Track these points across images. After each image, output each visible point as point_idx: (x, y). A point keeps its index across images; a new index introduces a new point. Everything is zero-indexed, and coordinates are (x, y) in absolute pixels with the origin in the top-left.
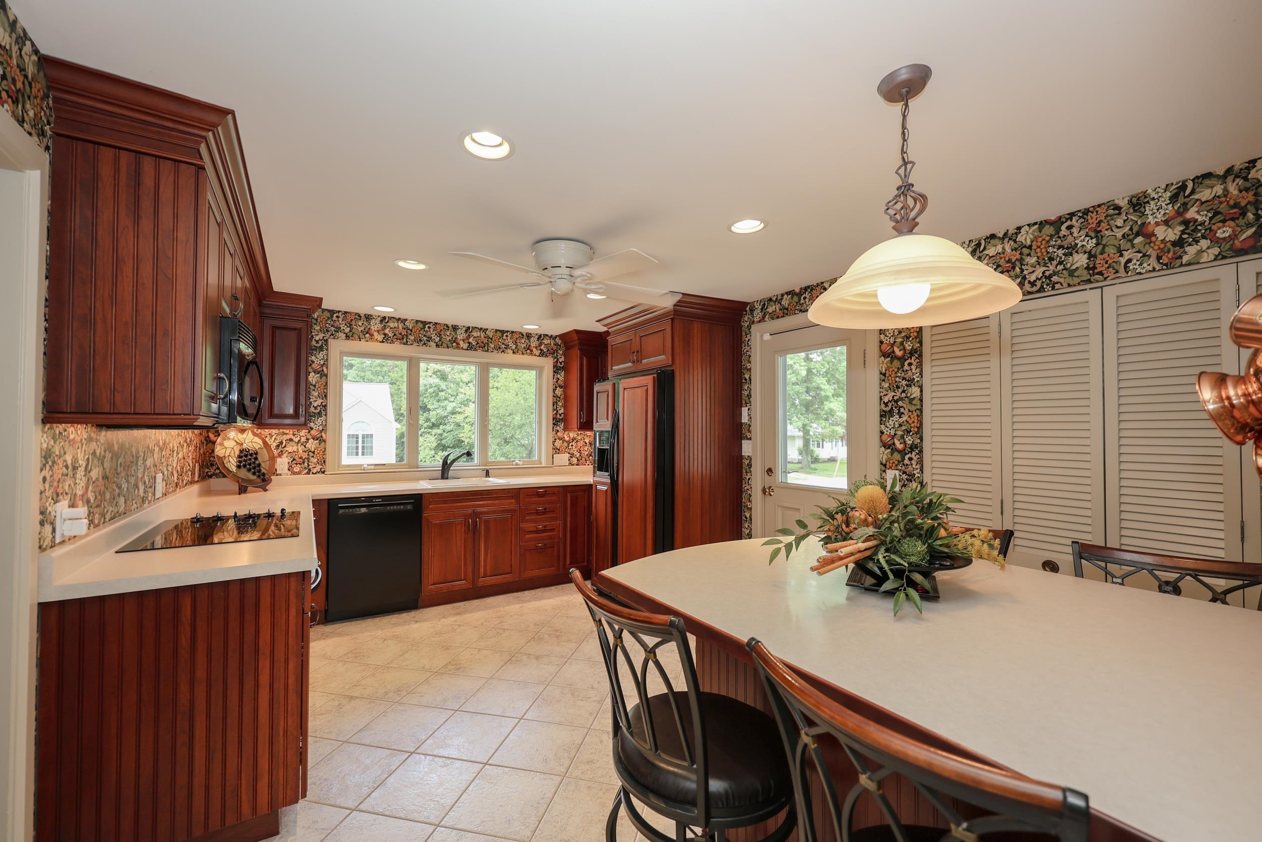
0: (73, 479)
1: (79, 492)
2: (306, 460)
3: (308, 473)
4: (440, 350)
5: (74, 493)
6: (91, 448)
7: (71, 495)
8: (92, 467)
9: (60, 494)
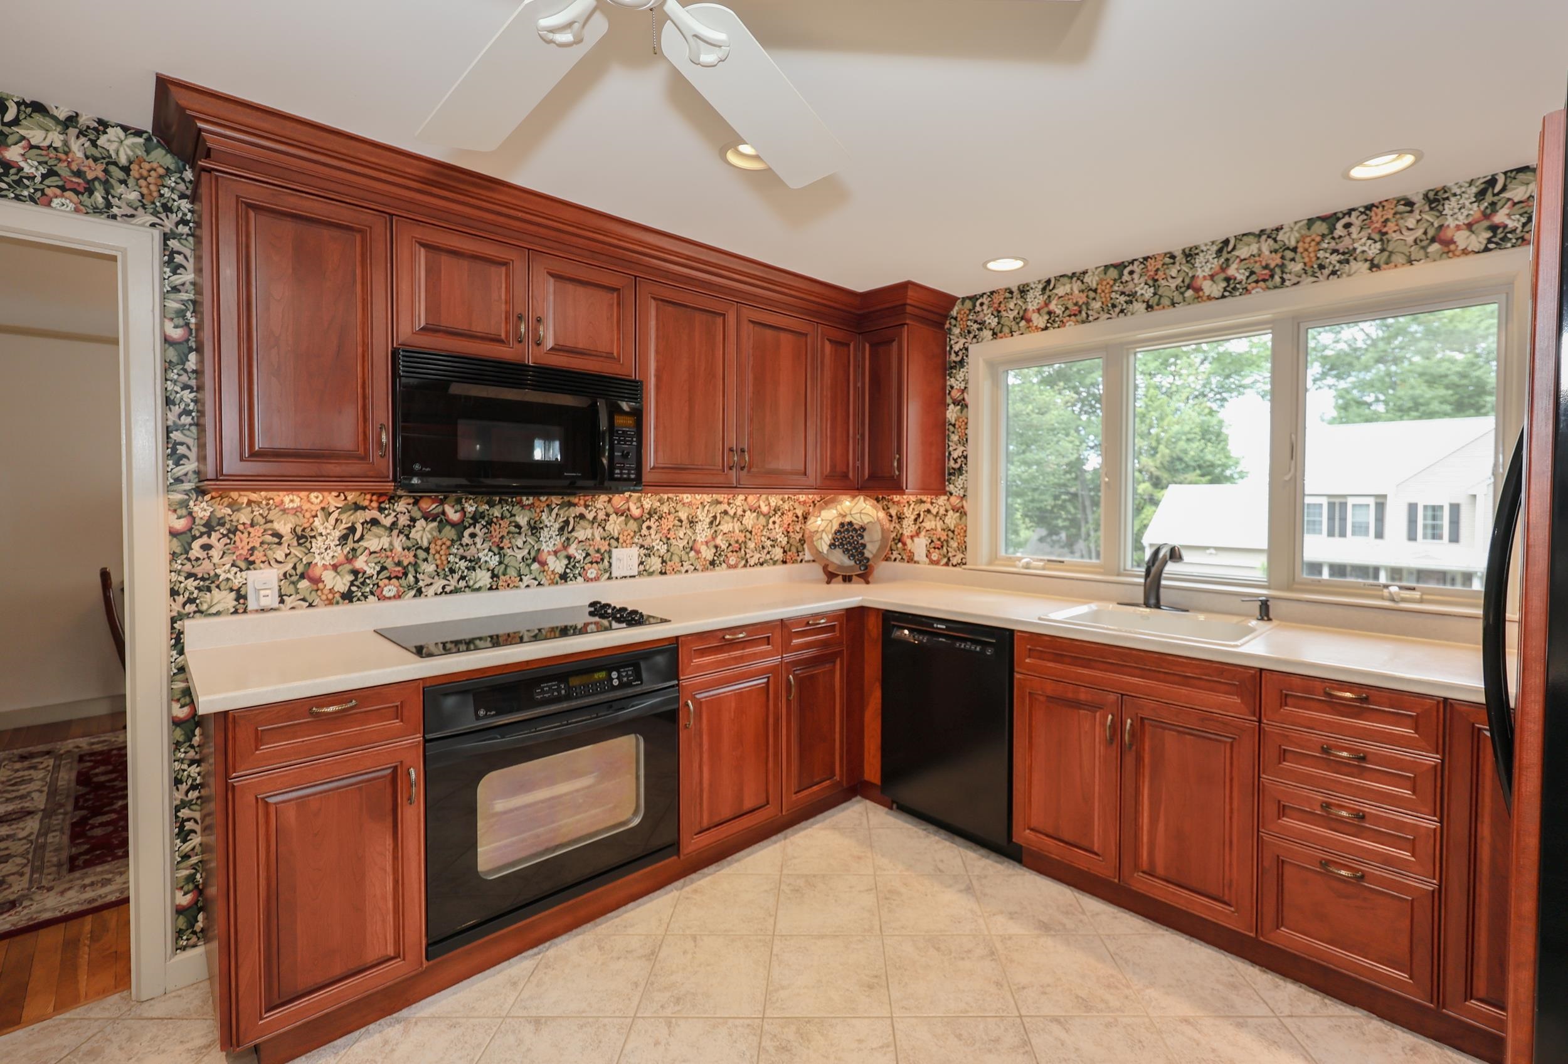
0: (299, 548)
1: (323, 562)
2: (945, 543)
3: (947, 564)
4: (1157, 314)
5: (305, 562)
6: (361, 516)
7: (295, 565)
8: (366, 537)
9: (258, 561)
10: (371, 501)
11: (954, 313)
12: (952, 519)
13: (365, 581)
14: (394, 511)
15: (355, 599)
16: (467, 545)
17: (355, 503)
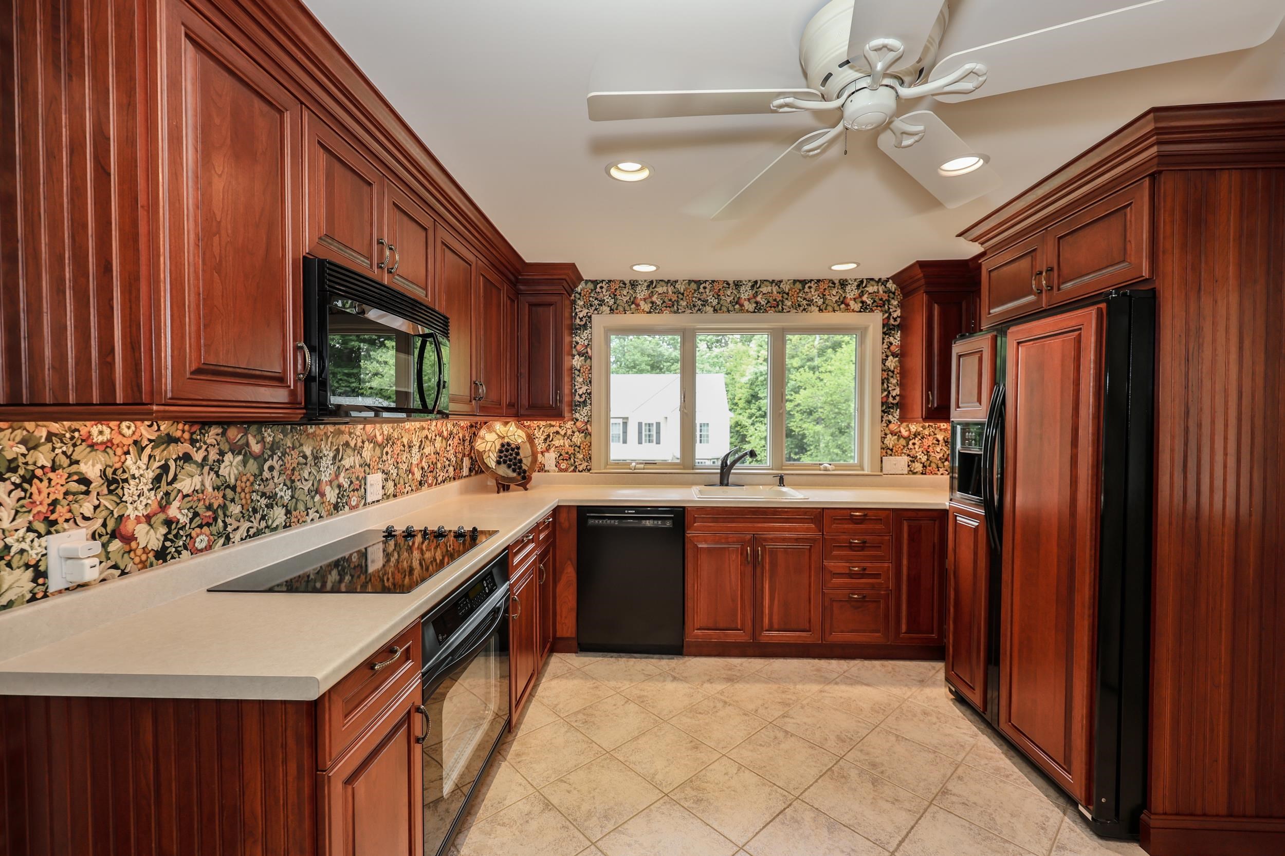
0: (111, 497)
1: (137, 513)
2: (572, 456)
3: (574, 471)
4: (719, 316)
5: (116, 515)
6: (176, 450)
7: (105, 520)
8: (179, 476)
9: (61, 520)
10: (183, 431)
11: (579, 289)
12: (578, 438)
13: (178, 532)
14: (205, 443)
15: (169, 557)
16: (267, 479)
17: (168, 435)
